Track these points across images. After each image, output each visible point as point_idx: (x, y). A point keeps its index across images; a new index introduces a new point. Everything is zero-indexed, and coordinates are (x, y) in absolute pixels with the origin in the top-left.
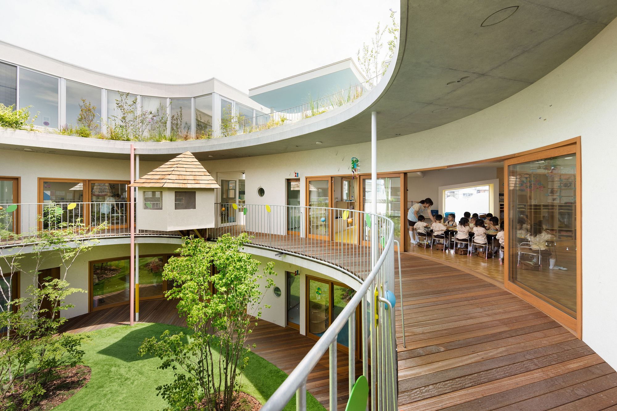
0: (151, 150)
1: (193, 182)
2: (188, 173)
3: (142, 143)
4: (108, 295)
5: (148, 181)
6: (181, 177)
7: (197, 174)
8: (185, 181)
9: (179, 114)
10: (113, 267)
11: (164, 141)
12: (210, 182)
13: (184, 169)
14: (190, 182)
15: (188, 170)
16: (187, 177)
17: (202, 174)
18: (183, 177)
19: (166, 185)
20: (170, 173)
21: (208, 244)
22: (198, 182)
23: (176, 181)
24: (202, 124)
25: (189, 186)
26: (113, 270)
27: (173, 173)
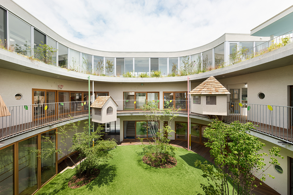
0: (195, 78)
1: (215, 91)
2: (212, 87)
3: (192, 75)
4: (180, 135)
5: (195, 92)
6: (209, 89)
7: (217, 87)
8: (211, 91)
9: (206, 59)
10: (181, 125)
11: (200, 73)
12: (224, 91)
13: (210, 85)
14: (213, 91)
15: (212, 85)
16: (212, 89)
17: (220, 87)
18: (210, 89)
19: (202, 93)
20: (204, 87)
21: (225, 124)
22: (218, 91)
23: (207, 91)
24: (218, 60)
25: (213, 93)
26: (181, 126)
27: (205, 87)
